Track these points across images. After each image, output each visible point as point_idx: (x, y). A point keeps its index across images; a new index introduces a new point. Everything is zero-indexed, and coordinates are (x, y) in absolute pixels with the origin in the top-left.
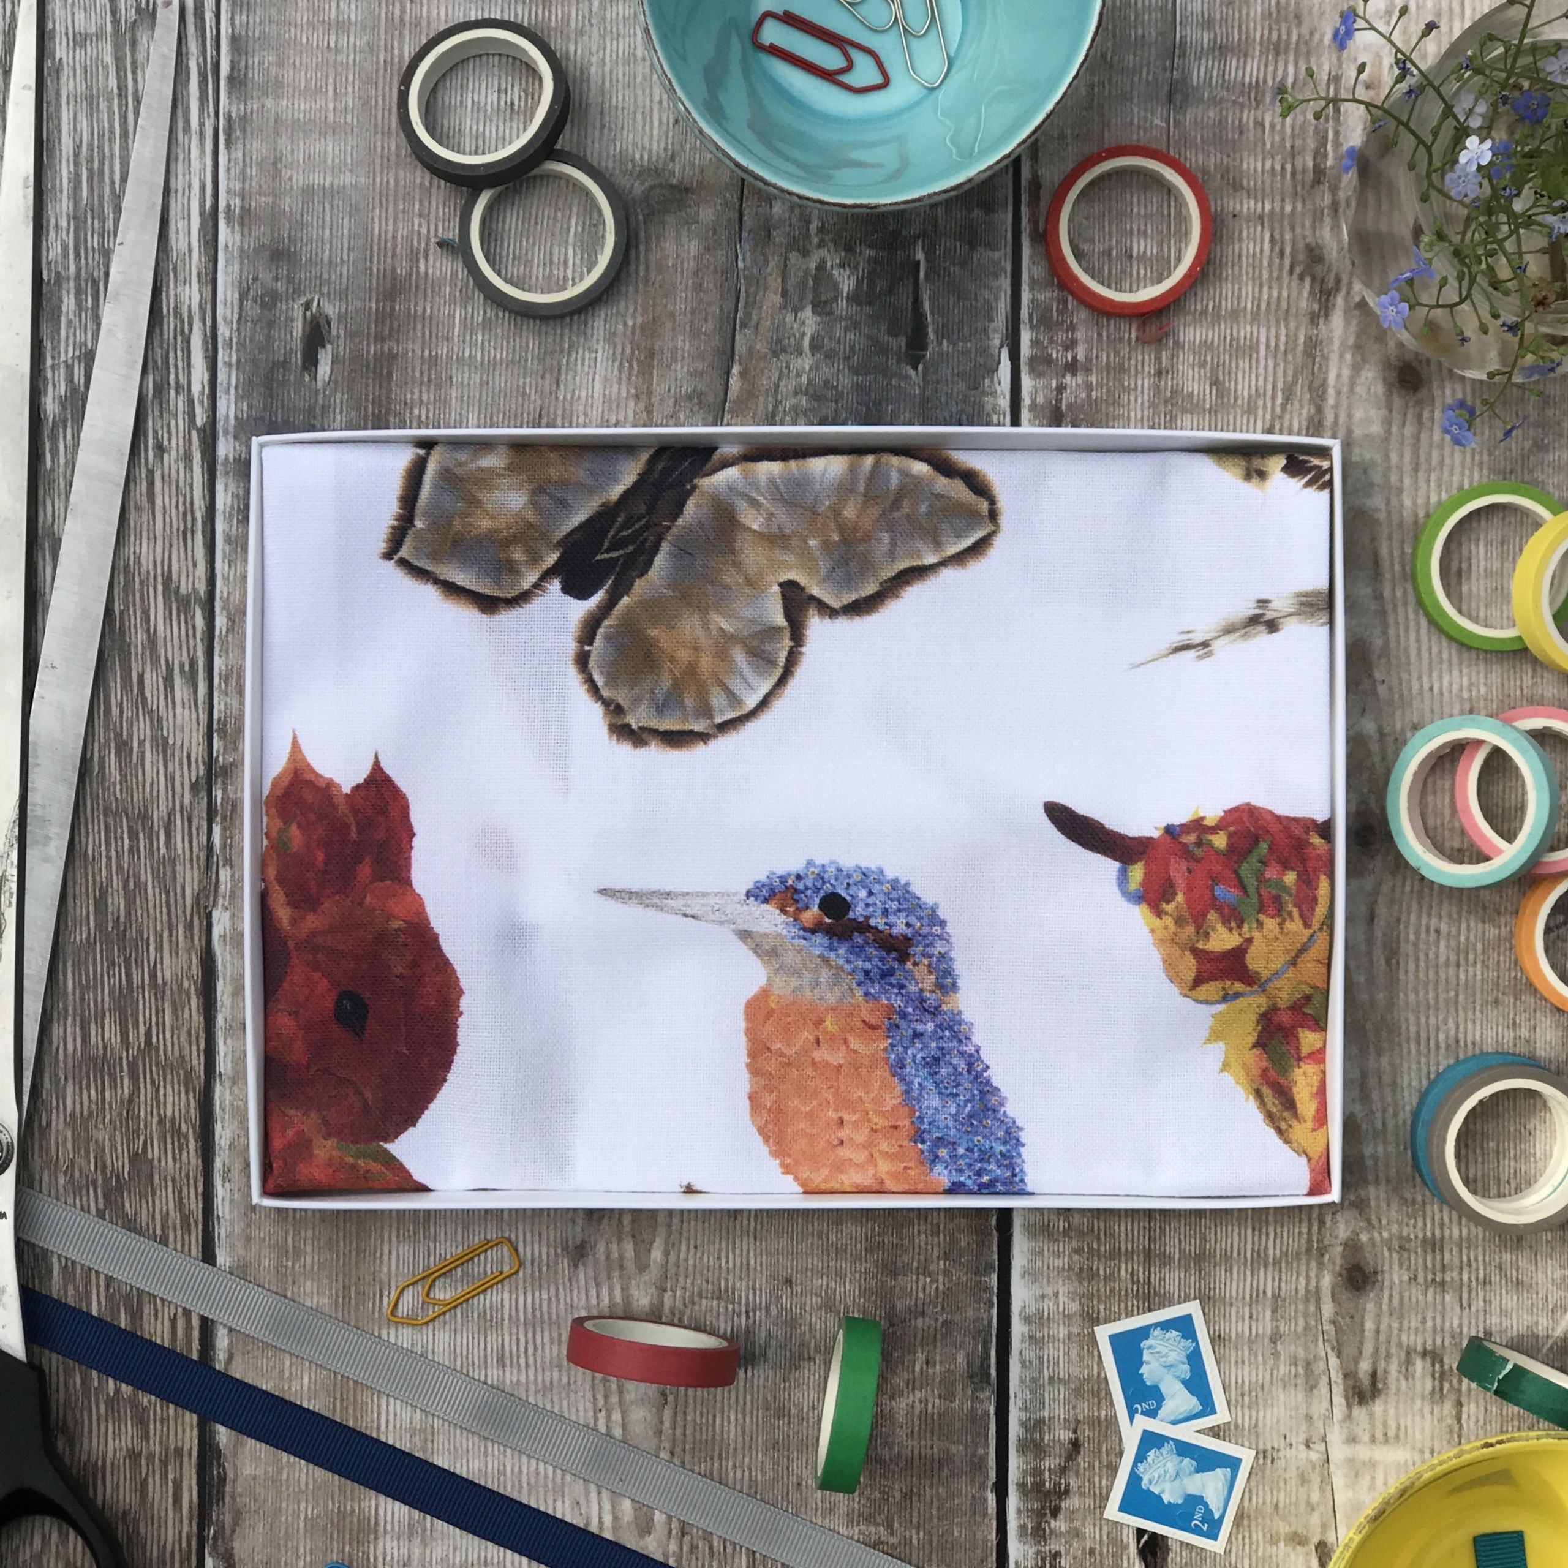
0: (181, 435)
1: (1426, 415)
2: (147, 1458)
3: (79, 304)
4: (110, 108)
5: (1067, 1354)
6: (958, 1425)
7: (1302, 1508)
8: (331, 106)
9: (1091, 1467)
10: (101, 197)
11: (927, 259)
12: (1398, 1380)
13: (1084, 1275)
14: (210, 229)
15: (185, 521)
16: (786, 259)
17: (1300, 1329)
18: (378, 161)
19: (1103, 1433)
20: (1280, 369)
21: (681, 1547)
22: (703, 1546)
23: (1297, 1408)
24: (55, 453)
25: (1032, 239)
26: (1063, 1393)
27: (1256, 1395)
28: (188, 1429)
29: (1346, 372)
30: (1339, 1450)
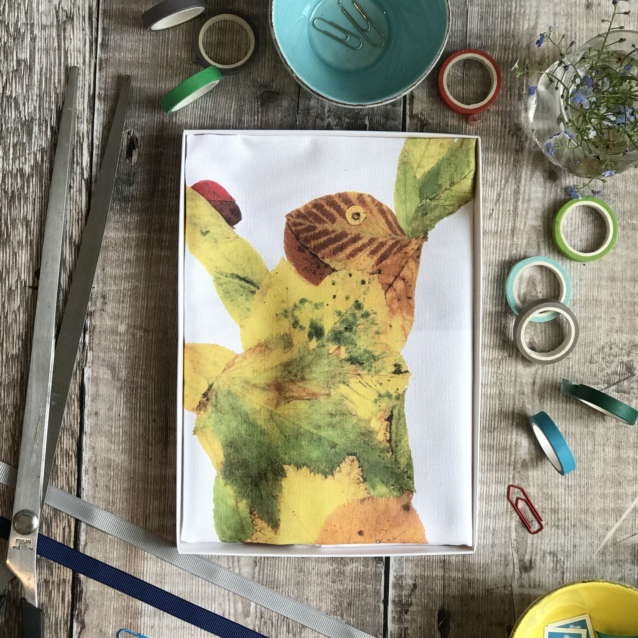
0: (78, 182)
1: (559, 190)
2: (52, 583)
3: (40, 130)
4: (54, 54)
6: (369, 577)
7: (502, 613)
8: (141, 56)
9: (421, 594)
10: (50, 88)
11: (370, 124)
12: (540, 563)
14: (92, 102)
15: (78, 215)
16: (315, 122)
17: (503, 543)
18: (158, 79)
19: (426, 581)
20: (504, 171)
21: (260, 623)
22: (269, 623)
23: (501, 573)
24: (28, 187)
25: (410, 117)
26: (410, 565)
27: (486, 568)
28: (68, 572)
29: (529, 173)
30: (516, 590)
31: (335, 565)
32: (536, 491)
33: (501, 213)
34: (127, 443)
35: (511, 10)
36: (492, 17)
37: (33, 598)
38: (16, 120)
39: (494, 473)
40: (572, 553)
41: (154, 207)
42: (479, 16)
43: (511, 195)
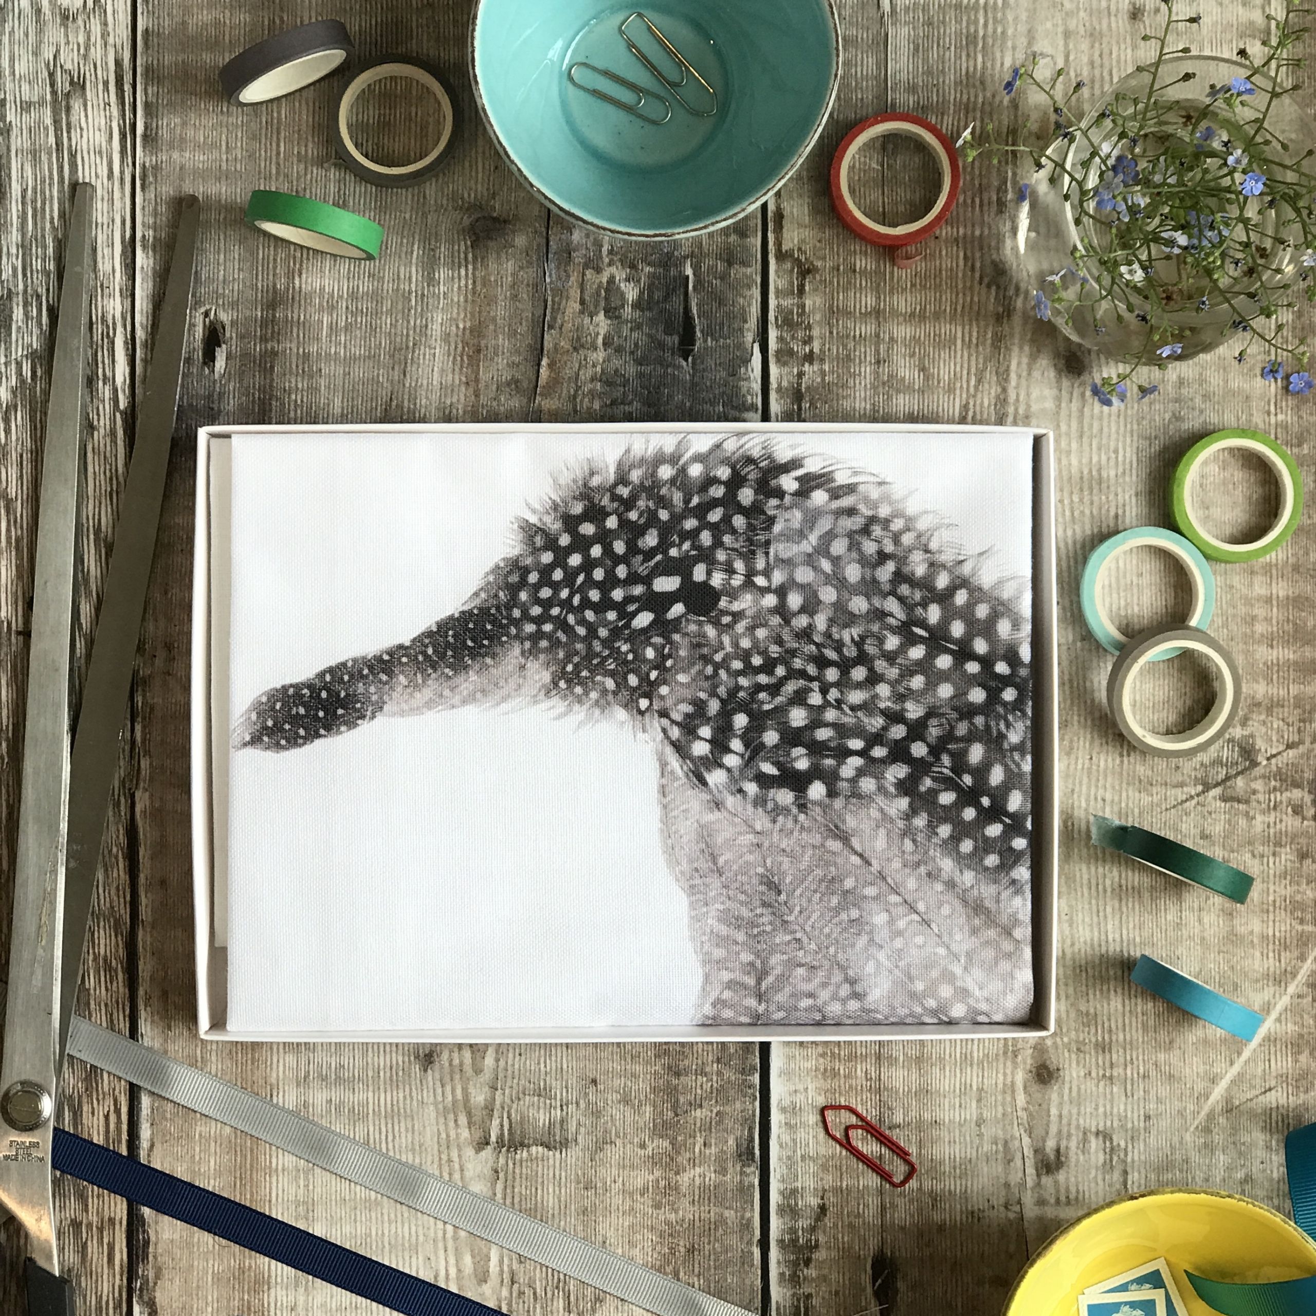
0: (107, 417)
1: (1088, 393)
2: (87, 1226)
3: (26, 314)
4: (50, 160)
5: (815, 1137)
6: (729, 1194)
7: (1002, 1257)
8: (224, 157)
9: (835, 1226)
10: (43, 229)
11: (694, 274)
12: (1077, 1154)
13: (828, 1074)
14: (129, 254)
15: (111, 485)
16: (584, 274)
17: (999, 1115)
19: (844, 1199)
20: (973, 358)
21: (511, 1294)
22: (528, 1292)
23: (998, 1177)
24: (8, 431)
25: (777, 258)
26: (812, 1168)
27: (965, 1168)
28: (119, 1202)
29: (1025, 360)
30: (1031, 1211)
31: (658, 1173)
35: (976, 31)
36: (938, 45)
37: (49, 1257)
40: (1142, 1131)
42: (911, 46)
43: (989, 405)
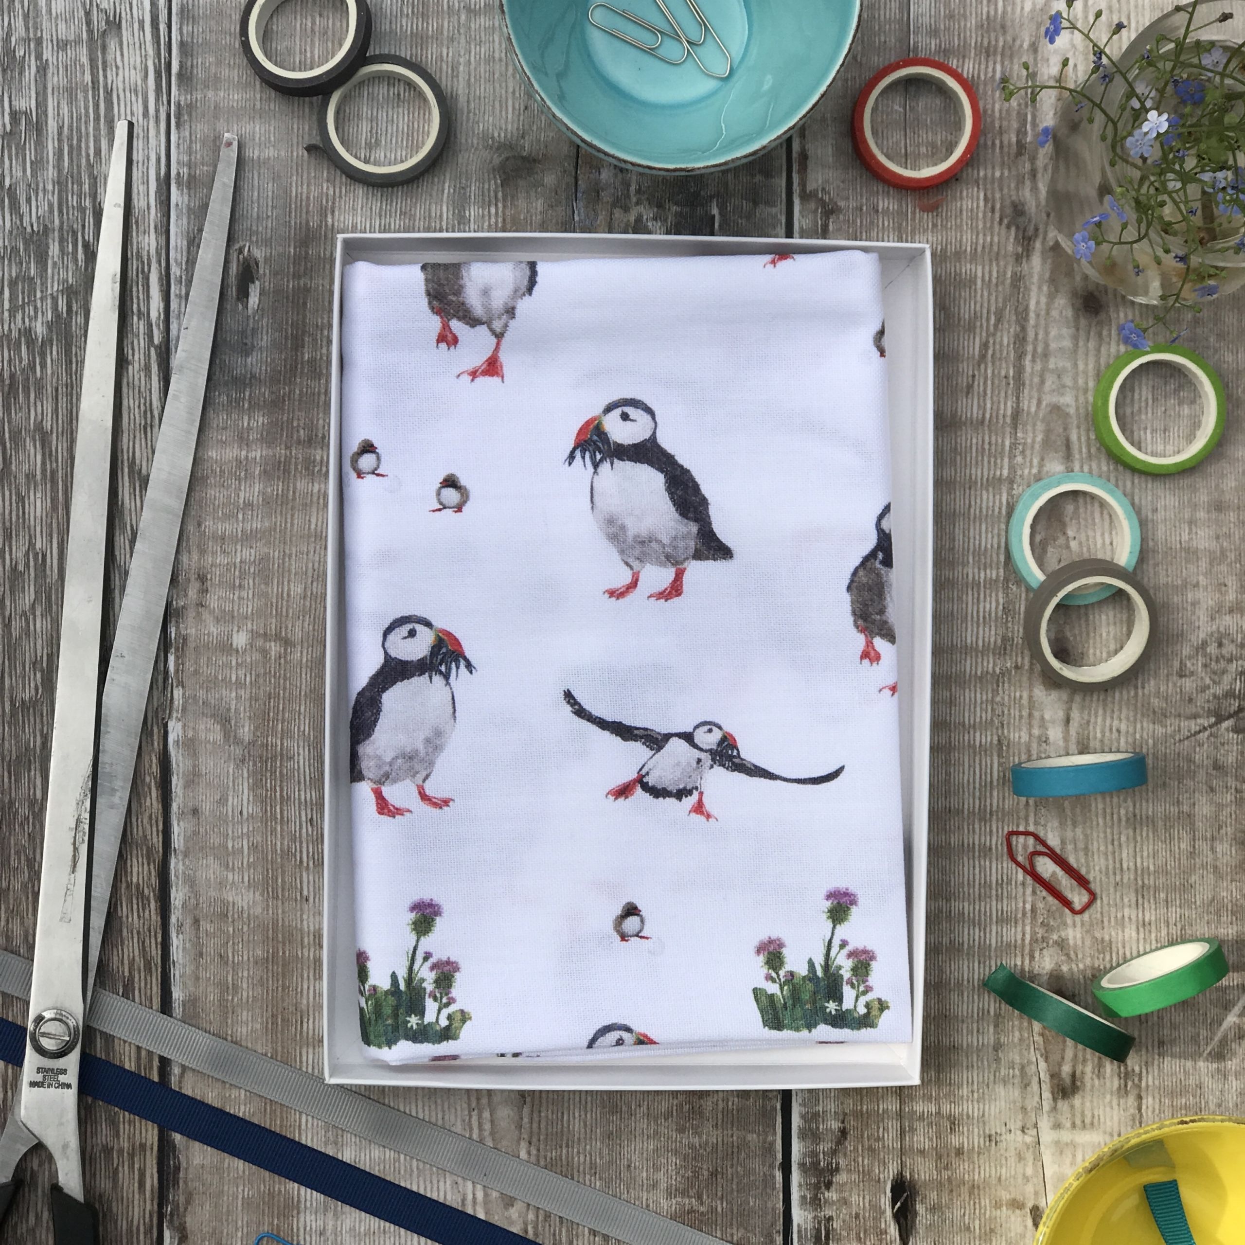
0: (142, 351)
1: (1105, 333)
2: (118, 1152)
3: (62, 250)
4: (86, 97)
6: (752, 1117)
7: (1020, 1180)
8: (258, 96)
9: (856, 1149)
10: (79, 167)
11: (720, 214)
12: (1092, 1079)
14: (164, 191)
15: (146, 418)
16: (612, 213)
17: (1016, 1040)
18: (295, 140)
19: (865, 1123)
20: (993, 298)
21: (537, 1217)
23: (1014, 1102)
24: (43, 366)
25: (801, 198)
27: (983, 1093)
28: (150, 1128)
29: (1043, 299)
30: (1047, 1135)
32: (1079, 936)
33: (989, 382)
34: (260, 869)
38: (15, 232)
39: (994, 903)
40: (1156, 1057)
41: (297, 396)
43: (1008, 345)
